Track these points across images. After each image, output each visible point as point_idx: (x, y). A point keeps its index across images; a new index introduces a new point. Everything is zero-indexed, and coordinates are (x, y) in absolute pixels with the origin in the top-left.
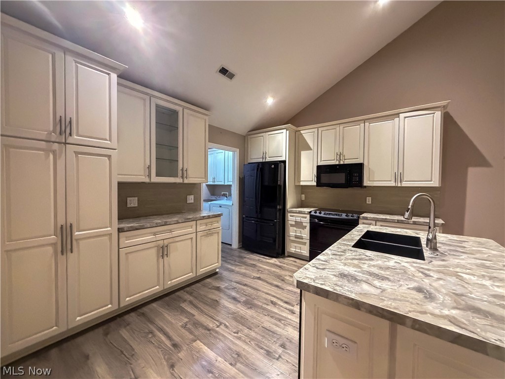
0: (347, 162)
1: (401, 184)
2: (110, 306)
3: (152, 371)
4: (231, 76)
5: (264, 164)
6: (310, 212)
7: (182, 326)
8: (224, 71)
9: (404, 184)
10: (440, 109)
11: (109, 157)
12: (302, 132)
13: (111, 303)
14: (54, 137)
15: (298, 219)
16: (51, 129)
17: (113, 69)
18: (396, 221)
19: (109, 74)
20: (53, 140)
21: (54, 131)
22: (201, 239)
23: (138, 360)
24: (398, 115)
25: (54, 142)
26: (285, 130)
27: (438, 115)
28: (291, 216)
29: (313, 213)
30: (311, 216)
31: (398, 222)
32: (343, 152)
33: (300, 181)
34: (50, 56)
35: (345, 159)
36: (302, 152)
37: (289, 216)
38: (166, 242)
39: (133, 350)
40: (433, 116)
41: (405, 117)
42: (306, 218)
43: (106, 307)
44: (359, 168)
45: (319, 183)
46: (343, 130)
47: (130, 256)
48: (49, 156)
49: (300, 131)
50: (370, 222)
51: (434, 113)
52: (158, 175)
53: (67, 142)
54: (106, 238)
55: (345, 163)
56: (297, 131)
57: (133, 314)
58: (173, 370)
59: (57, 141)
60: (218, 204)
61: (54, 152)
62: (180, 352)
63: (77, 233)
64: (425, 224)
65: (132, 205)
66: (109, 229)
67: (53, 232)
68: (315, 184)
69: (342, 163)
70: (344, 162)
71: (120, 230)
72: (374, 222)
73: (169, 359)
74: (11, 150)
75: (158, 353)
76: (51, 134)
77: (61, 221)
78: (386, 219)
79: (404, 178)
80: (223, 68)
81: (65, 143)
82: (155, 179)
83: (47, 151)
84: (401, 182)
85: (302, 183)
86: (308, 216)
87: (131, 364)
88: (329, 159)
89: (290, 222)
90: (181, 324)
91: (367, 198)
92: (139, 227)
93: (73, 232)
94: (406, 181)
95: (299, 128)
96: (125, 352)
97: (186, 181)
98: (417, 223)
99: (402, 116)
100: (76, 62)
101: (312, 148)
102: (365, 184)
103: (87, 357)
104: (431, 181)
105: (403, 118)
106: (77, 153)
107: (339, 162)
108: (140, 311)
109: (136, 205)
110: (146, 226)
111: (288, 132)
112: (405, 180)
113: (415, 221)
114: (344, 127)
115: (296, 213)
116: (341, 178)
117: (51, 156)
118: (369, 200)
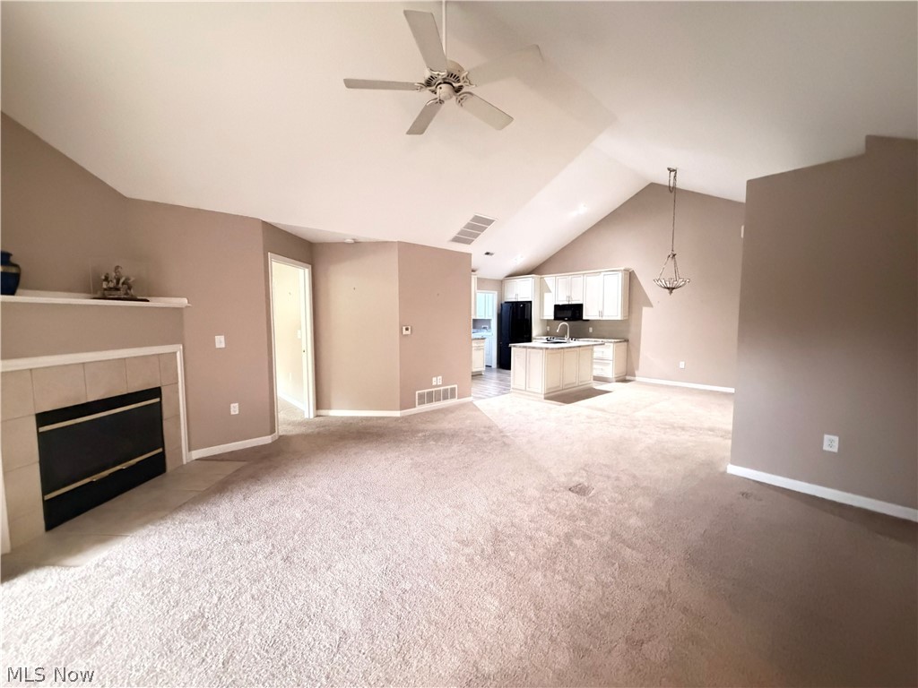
0: (574, 303)
1: (602, 318)
5: (517, 303)
8: (487, 254)
9: (604, 318)
10: (620, 271)
12: (545, 279)
26: (531, 278)
32: (571, 295)
33: (543, 316)
35: (572, 301)
36: (545, 294)
40: (618, 275)
44: (580, 306)
45: (556, 318)
49: (543, 278)
55: (572, 303)
56: (541, 278)
68: (553, 318)
69: (570, 303)
84: (602, 316)
85: (545, 317)
88: (562, 301)
91: (589, 328)
94: (605, 316)
95: (543, 276)
101: (552, 291)
102: (584, 318)
111: (533, 279)
114: (572, 278)
116: (569, 313)
118: (591, 330)
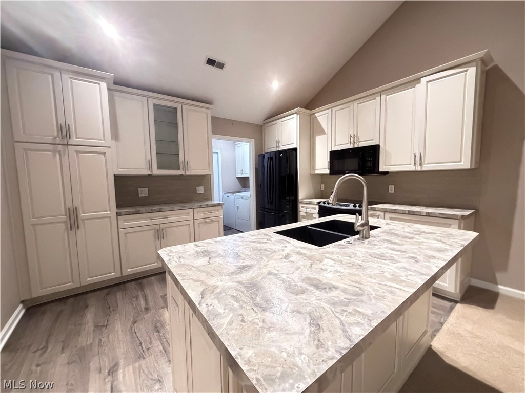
0: (362, 145)
1: (421, 168)
2: (113, 273)
3: (119, 323)
4: (221, 66)
6: (320, 203)
7: (161, 296)
8: (211, 62)
9: (426, 168)
10: (474, 63)
11: (104, 153)
12: (316, 115)
13: (115, 272)
14: (58, 141)
15: (309, 210)
16: (56, 134)
17: (102, 79)
18: (407, 212)
19: (99, 84)
20: (58, 143)
21: (58, 136)
22: (199, 226)
23: (116, 314)
24: (418, 80)
25: (58, 144)
26: (296, 114)
27: (472, 71)
28: (303, 207)
29: (322, 204)
30: (320, 207)
31: (409, 214)
32: (357, 134)
33: (315, 170)
34: (50, 77)
35: (359, 142)
36: (316, 137)
37: (301, 207)
38: (162, 226)
39: (117, 307)
40: (465, 74)
41: (428, 82)
42: (315, 209)
43: (111, 274)
44: (375, 150)
45: (332, 171)
46: (358, 107)
47: (128, 235)
48: (56, 155)
49: (314, 113)
50: (378, 213)
51: (467, 71)
52: (159, 168)
53: (69, 143)
54: (107, 220)
55: (360, 146)
56: (311, 114)
57: (133, 283)
58: (134, 325)
59: (61, 143)
60: (240, 196)
61: (59, 152)
62: (147, 313)
63: (82, 215)
64: (441, 216)
65: (143, 195)
66: (109, 212)
67: (64, 214)
68: (328, 171)
69: (356, 146)
70: (358, 145)
71: (118, 214)
72: (382, 214)
73: (137, 317)
74: (29, 152)
75: (132, 312)
76: (56, 138)
77: (69, 205)
78: (395, 210)
79: (426, 159)
80: (209, 59)
81: (67, 145)
82: (157, 172)
83: (54, 152)
84: (421, 164)
85: (317, 172)
86: (317, 207)
87: (110, 316)
88: (343, 143)
89: (301, 214)
90: (162, 294)
91: (390, 186)
92: (135, 212)
93: (78, 214)
94: (427, 164)
95: (314, 111)
96: (111, 308)
97: (188, 173)
98: (430, 215)
99: (424, 80)
100: (71, 78)
101: (326, 132)
102: (382, 168)
103: (87, 307)
104: (460, 162)
105: (425, 83)
106: (77, 152)
107: (354, 145)
108: (140, 281)
109: (147, 195)
110: (141, 212)
111: (298, 116)
112: (426, 162)
113: (428, 213)
114: (358, 104)
115: (307, 204)
117: (58, 155)
118: (391, 189)
